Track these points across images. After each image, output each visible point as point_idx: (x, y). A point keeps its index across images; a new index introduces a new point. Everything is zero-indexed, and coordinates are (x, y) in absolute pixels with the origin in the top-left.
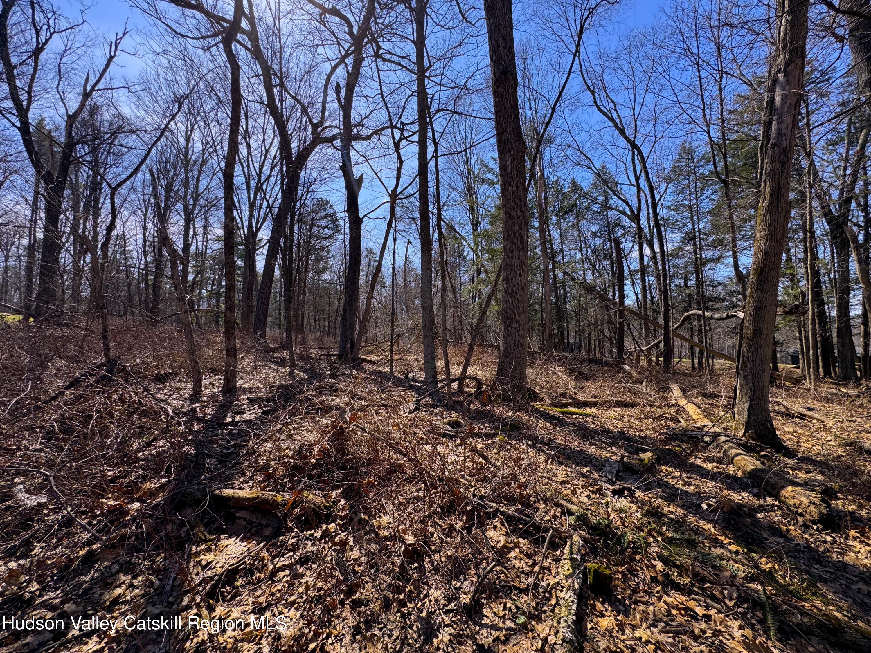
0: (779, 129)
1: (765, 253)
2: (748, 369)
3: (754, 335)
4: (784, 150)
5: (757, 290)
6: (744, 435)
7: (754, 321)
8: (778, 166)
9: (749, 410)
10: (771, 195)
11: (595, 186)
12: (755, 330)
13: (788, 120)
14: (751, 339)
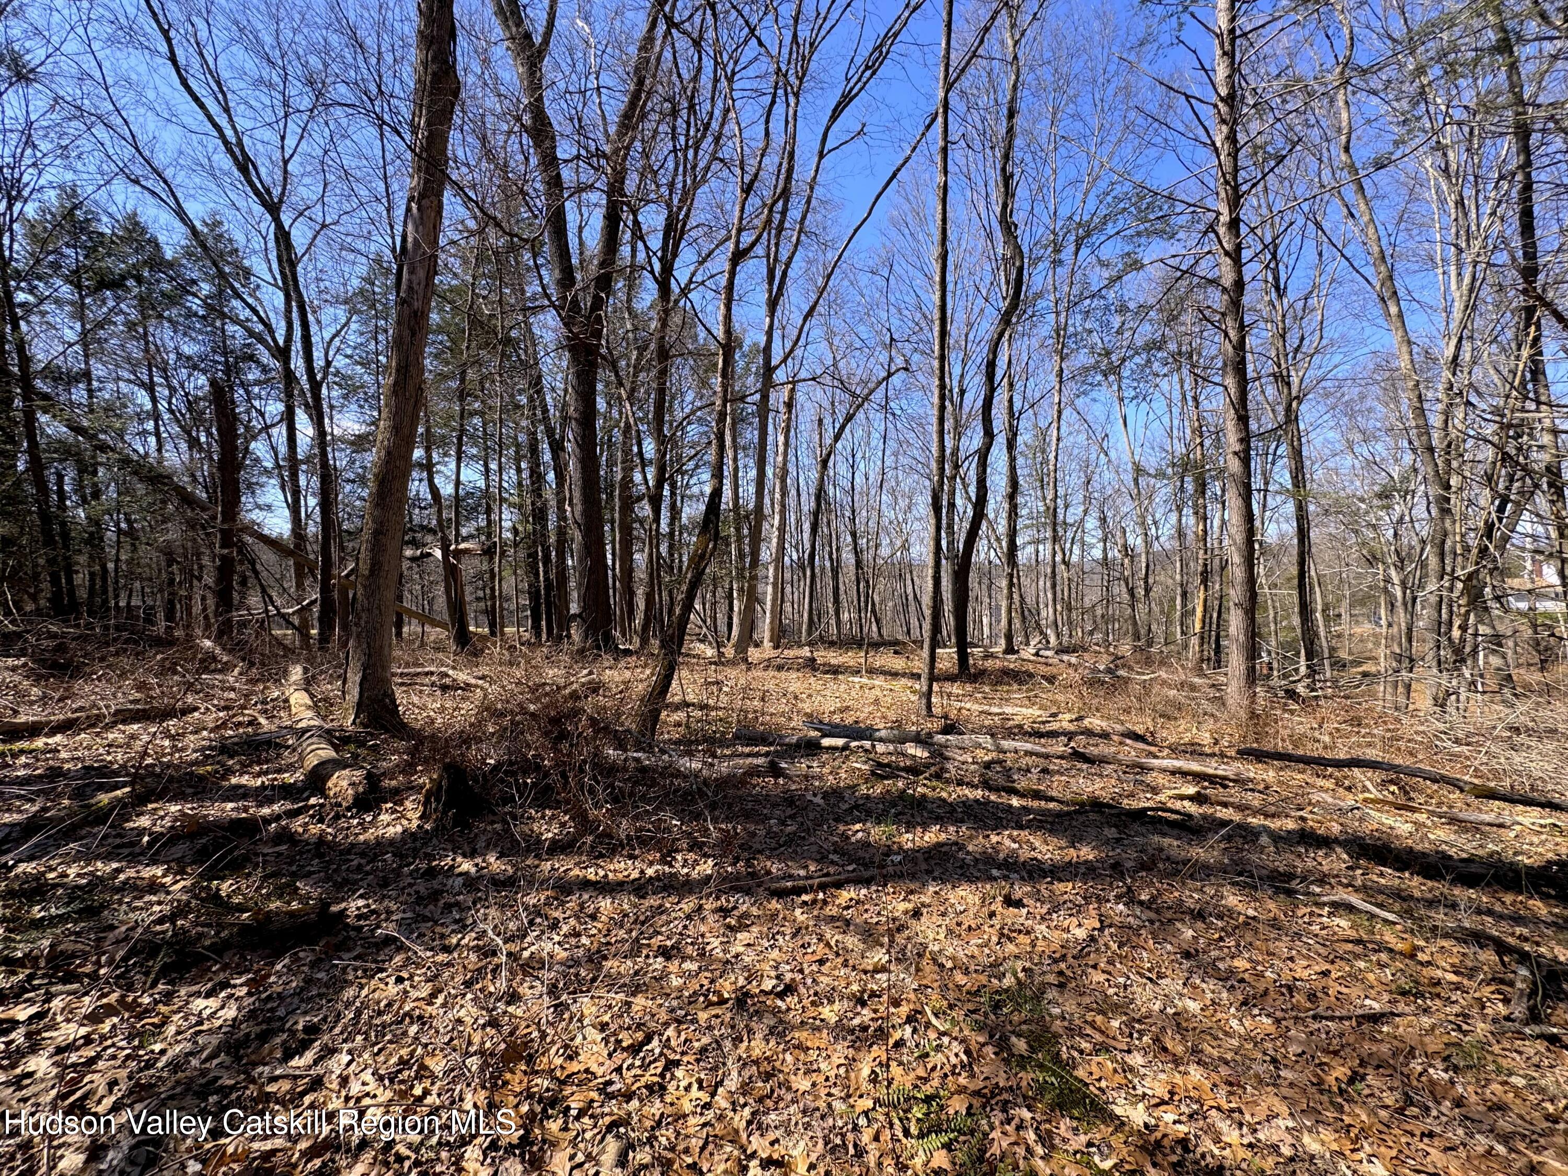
0: (410, 281)
1: (389, 453)
2: (363, 623)
3: (372, 571)
4: (415, 313)
5: (377, 505)
6: (354, 723)
7: (372, 550)
8: (407, 333)
9: (361, 685)
10: (398, 371)
11: (189, 254)
12: (373, 565)
13: (421, 274)
14: (368, 578)
